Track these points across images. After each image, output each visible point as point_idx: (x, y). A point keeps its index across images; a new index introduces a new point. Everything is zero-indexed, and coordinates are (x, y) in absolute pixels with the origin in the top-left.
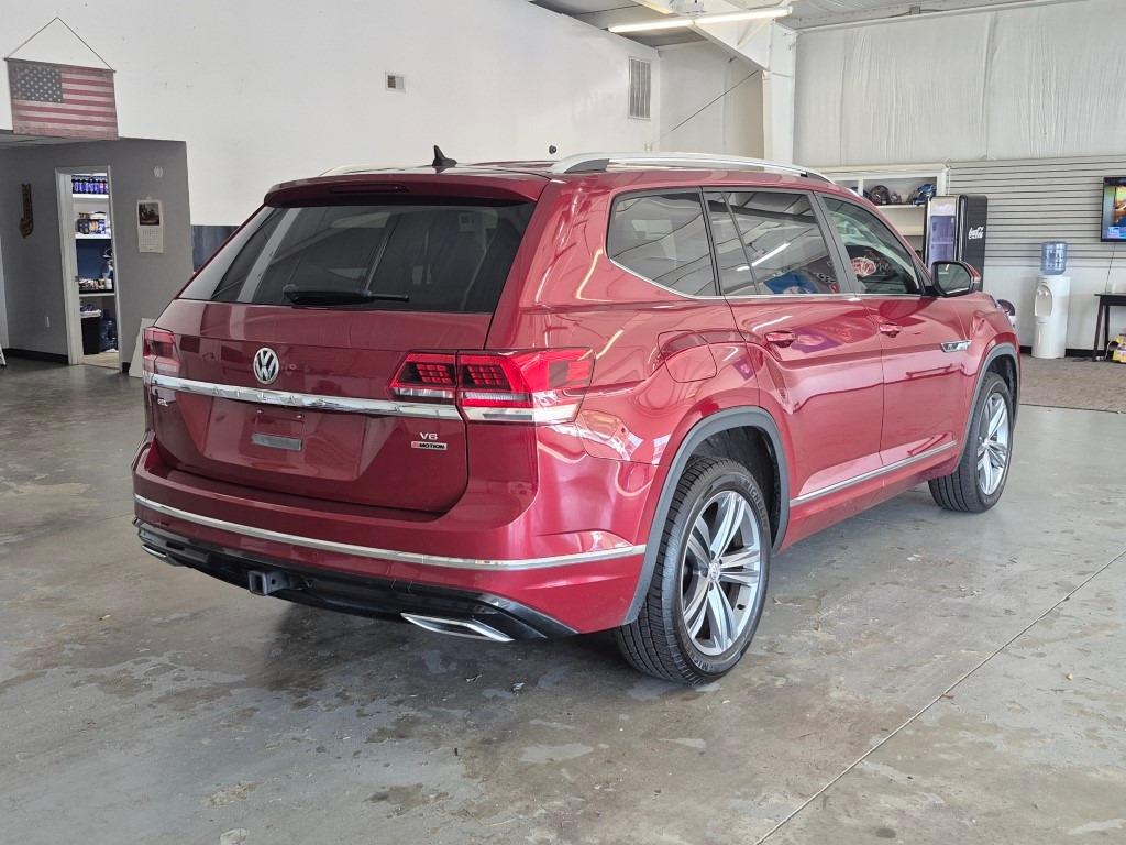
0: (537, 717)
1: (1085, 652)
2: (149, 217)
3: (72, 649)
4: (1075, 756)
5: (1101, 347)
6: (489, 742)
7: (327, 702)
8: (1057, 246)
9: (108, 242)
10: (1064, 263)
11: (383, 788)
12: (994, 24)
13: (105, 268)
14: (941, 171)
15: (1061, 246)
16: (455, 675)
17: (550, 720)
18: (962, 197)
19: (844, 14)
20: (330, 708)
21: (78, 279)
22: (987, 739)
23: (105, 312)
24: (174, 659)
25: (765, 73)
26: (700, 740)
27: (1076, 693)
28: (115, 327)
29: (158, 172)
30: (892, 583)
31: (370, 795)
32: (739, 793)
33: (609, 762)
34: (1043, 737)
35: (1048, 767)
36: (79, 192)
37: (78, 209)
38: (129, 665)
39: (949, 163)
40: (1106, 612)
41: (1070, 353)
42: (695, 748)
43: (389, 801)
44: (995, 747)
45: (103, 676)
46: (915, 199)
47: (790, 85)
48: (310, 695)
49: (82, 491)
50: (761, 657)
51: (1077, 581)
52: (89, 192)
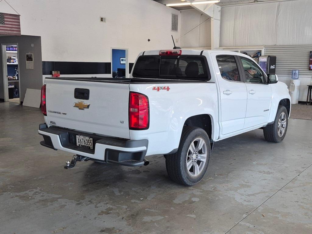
0: (147, 208)
1: (304, 191)
2: (29, 58)
3: (10, 187)
4: (301, 221)
5: (309, 101)
6: (134, 215)
7: (86, 203)
8: (296, 71)
9: (17, 66)
10: (298, 76)
11: (103, 228)
12: (279, 6)
13: (15, 73)
14: (263, 48)
15: (298, 71)
16: (123, 196)
17: (151, 209)
18: (269, 56)
19: (235, 2)
20: (87, 205)
21: (7, 76)
22: (276, 216)
23: (15, 86)
24: (41, 190)
25: (212, 19)
26: (194, 215)
27: (301, 202)
28: (18, 91)
29: (32, 45)
30: (248, 170)
31: (100, 230)
32: (206, 231)
33: (168, 221)
34: (292, 215)
35: (293, 224)
36: (8, 50)
37: (8, 55)
38: (27, 192)
39: (265, 46)
40: (310, 179)
41: (300, 102)
42: (193, 218)
43: (105, 232)
44: (279, 218)
45: (20, 195)
46: (255, 57)
47: (219, 22)
48: (81, 201)
49: (11, 140)
50: (211, 191)
51: (302, 170)
52: (11, 51)
